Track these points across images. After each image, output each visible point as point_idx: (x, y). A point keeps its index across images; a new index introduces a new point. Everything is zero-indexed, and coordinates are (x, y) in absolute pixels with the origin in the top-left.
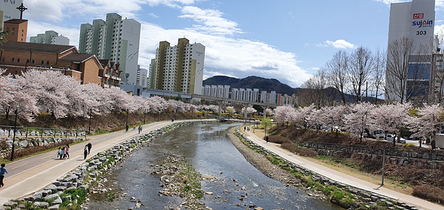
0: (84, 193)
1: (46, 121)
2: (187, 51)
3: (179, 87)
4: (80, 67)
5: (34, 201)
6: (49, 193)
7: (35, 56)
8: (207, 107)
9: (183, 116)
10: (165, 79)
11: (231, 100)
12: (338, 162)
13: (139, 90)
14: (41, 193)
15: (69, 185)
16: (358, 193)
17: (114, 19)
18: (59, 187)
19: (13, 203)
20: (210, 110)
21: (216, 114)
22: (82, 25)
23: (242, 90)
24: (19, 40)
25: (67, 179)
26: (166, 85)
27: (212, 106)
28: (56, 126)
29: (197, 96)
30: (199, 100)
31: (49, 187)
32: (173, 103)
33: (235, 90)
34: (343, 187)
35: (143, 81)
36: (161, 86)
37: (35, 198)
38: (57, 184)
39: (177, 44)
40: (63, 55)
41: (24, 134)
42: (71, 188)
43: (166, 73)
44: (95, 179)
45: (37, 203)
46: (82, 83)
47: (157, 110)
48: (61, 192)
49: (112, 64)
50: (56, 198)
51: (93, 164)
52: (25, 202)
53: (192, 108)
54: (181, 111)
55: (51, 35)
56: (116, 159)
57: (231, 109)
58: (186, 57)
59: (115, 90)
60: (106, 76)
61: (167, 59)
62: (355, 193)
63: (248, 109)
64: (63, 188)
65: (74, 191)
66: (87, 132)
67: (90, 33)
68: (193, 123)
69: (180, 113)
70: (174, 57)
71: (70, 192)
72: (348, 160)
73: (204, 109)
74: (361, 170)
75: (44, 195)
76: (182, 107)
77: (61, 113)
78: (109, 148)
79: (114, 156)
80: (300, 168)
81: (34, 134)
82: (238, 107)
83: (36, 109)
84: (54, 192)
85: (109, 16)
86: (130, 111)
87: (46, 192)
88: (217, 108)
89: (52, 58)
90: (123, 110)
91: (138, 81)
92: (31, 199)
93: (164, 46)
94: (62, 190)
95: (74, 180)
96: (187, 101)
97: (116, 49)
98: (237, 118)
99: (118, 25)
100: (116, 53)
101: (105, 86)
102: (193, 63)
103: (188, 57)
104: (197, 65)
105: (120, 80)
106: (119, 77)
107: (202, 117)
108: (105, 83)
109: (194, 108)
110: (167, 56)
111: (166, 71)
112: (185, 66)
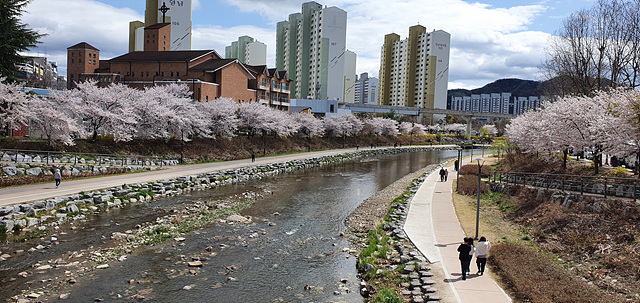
2: (422, 43)
3: (412, 100)
4: (215, 77)
10: (394, 89)
13: (332, 106)
17: (312, 9)
22: (279, 25)
23: (533, 98)
26: (395, 98)
30: (443, 117)
33: (521, 99)
35: (373, 94)
36: (387, 100)
39: (408, 36)
40: (194, 62)
43: (394, 81)
49: (273, 71)
53: (416, 130)
55: (245, 41)
58: (422, 53)
60: (261, 87)
70: (405, 55)
76: (394, 127)
85: (305, 6)
89: (181, 68)
93: (391, 40)
97: (315, 52)
99: (316, 17)
102: (432, 62)
103: (424, 53)
104: (438, 64)
105: (289, 92)
106: (287, 89)
107: (436, 142)
108: (263, 98)
109: (419, 130)
110: (395, 55)
111: (395, 77)
112: (420, 67)
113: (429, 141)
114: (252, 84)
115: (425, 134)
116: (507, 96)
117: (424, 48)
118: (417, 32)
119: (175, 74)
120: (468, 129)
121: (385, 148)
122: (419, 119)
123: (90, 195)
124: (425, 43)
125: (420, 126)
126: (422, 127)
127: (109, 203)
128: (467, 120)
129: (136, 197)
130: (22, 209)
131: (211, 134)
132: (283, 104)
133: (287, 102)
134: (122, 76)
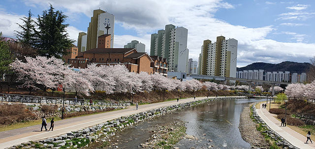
2: (223, 45)
3: (218, 73)
6: (59, 139)
7: (112, 56)
8: (240, 87)
10: (208, 67)
11: (259, 81)
13: (184, 75)
14: (53, 138)
17: (170, 28)
18: (69, 136)
20: (242, 89)
21: (247, 92)
22: (152, 35)
23: (275, 73)
24: (106, 47)
25: (79, 132)
26: (209, 71)
27: (243, 86)
29: (232, 78)
30: (234, 82)
32: (208, 84)
33: (269, 73)
35: (195, 69)
36: (205, 72)
37: (46, 141)
38: (69, 134)
39: (216, 41)
40: (127, 54)
42: (79, 137)
43: (209, 63)
44: (106, 133)
46: (129, 72)
47: (193, 89)
48: (68, 139)
49: (160, 58)
50: (62, 142)
51: (111, 124)
53: (225, 88)
54: (214, 90)
55: (135, 43)
56: (136, 121)
58: (223, 50)
60: (156, 66)
61: (209, 52)
63: (276, 88)
64: (72, 137)
67: (157, 40)
70: (214, 50)
73: (237, 88)
75: (55, 140)
76: (216, 87)
79: (135, 119)
82: (266, 87)
83: (92, 89)
84: (63, 139)
85: (167, 26)
88: (246, 87)
91: (191, 70)
92: (43, 142)
93: (207, 44)
97: (172, 49)
98: (265, 96)
99: (173, 32)
100: (172, 51)
102: (228, 54)
103: (224, 50)
104: (231, 56)
105: (167, 69)
106: (166, 67)
107: (234, 95)
108: (156, 72)
109: (226, 88)
110: (209, 50)
111: (209, 61)
112: (223, 57)
113: (231, 94)
114: (152, 65)
115: (229, 90)
116: (262, 71)
117: (225, 47)
118: (221, 39)
119: (117, 60)
120: (249, 88)
121: (213, 98)
122: (226, 82)
123: (112, 122)
124: (225, 45)
125: (226, 86)
127: (120, 127)
128: (249, 83)
129: (128, 123)
130: (91, 130)
131: (142, 90)
132: (165, 74)
133: (166, 73)
134: (90, 60)
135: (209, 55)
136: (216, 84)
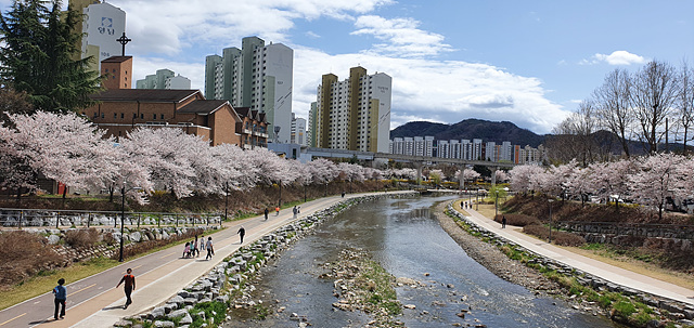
0: (222, 308)
1: (164, 202)
2: (363, 86)
3: (354, 143)
4: (208, 121)
5: (154, 320)
6: (174, 308)
7: (145, 109)
8: (399, 172)
9: (363, 187)
10: (333, 132)
11: (436, 159)
12: (621, 253)
13: (295, 150)
14: (162, 307)
15: (201, 297)
16: (661, 305)
17: (253, 45)
18: (187, 300)
19: (126, 323)
20: (404, 176)
21: (414, 183)
22: (208, 58)
23: (454, 142)
24: (122, 86)
25: (198, 288)
26: (335, 141)
27: (406, 171)
28: (178, 209)
29: (382, 155)
30: (386, 161)
31: (174, 300)
32: (347, 168)
33: (443, 142)
34: (633, 294)
35: (301, 136)
36: (326, 143)
37: (154, 315)
38: (184, 295)
40: (183, 103)
41: (135, 223)
42: (204, 300)
43: (334, 123)
44: (237, 287)
45: (159, 323)
46: (212, 144)
47: (322, 179)
48: (190, 307)
49: (254, 113)
50: (184, 315)
51: (234, 265)
52: (142, 321)
53: (375, 175)
54: (358, 179)
55: (165, 75)
56: (267, 255)
57: (438, 173)
58: (363, 91)
59: (261, 153)
60: (246, 131)
61: (334, 101)
62: (654, 305)
63: (466, 172)
64: (192, 300)
65: (208, 306)
66: (222, 216)
67: (220, 69)
68: (378, 197)
69: (357, 183)
70: (345, 96)
71: (202, 306)
72: (639, 249)
73: (394, 175)
74: (663, 266)
75: (167, 311)
76: (360, 173)
77: (184, 190)
78: (255, 239)
79: (264, 251)
80: (556, 265)
81: (148, 222)
82: (449, 171)
83: (150, 186)
84: (180, 306)
85: (246, 41)
86: (285, 183)
87: (170, 306)
88: (414, 173)
89: (168, 110)
90: (274, 182)
91: (293, 137)
92: (150, 317)
93: (329, 81)
94: (191, 304)
95: (208, 289)
96: (366, 163)
97: (259, 91)
98: (449, 188)
99: (260, 54)
100: (259, 97)
101: (246, 146)
102: (374, 105)
103: (366, 96)
104: (380, 106)
105: (267, 136)
107: (393, 188)
108: (246, 143)
109: (378, 175)
110: (334, 96)
111: (334, 119)
112: (363, 110)
113: (386, 187)
114: (238, 129)
115: (384, 179)
116: (430, 139)
117: (366, 91)
118: (358, 74)
119: (159, 116)
120: (419, 174)
121: (362, 195)
122: (374, 164)
124: (367, 86)
125: (378, 171)
126: (381, 173)
128: (417, 165)
131: (239, 186)
135: (334, 105)
136: (361, 167)
